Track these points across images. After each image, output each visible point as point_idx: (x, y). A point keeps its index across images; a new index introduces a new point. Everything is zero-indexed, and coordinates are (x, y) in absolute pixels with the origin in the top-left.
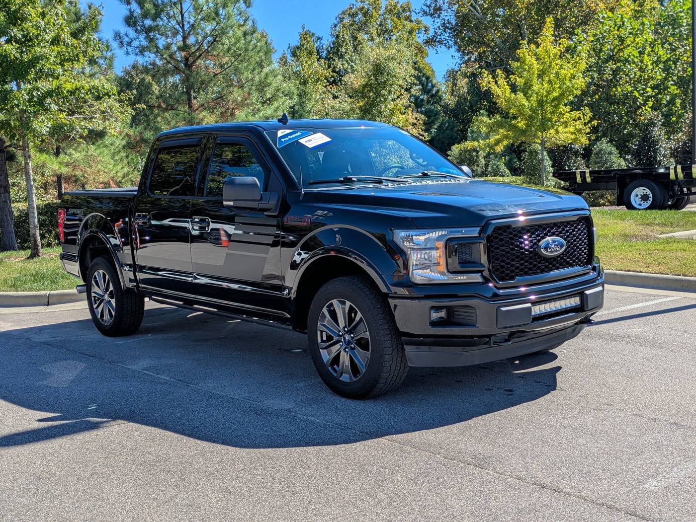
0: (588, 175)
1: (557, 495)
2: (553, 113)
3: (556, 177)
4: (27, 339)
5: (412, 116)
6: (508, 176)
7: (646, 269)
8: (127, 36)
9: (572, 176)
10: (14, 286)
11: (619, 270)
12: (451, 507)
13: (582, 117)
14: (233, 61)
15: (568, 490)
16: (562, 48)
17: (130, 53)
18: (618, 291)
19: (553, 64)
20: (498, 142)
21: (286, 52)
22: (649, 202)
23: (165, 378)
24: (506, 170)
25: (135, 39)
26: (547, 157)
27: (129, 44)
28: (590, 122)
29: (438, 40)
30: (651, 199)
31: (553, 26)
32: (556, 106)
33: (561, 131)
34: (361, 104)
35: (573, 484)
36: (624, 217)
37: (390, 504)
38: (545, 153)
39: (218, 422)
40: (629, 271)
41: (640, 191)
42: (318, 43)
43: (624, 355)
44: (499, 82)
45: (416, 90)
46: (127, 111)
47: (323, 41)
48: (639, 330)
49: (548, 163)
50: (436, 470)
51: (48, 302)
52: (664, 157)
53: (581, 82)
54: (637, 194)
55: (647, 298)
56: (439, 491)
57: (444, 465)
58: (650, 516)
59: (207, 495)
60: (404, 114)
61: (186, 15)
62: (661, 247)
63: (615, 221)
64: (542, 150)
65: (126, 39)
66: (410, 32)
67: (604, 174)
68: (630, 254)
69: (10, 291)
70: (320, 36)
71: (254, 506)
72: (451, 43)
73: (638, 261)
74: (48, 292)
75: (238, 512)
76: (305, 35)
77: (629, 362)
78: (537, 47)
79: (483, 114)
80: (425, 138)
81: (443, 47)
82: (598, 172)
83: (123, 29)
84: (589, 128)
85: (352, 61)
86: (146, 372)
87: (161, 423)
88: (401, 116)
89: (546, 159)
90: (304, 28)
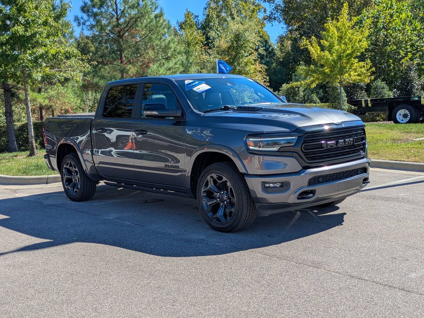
0: (369, 102)
1: (360, 281)
2: (347, 63)
3: (349, 104)
4: (40, 203)
5: (258, 66)
6: (318, 103)
7: (407, 160)
8: (83, 19)
9: (359, 103)
10: (25, 173)
11: (391, 160)
12: (303, 287)
13: (366, 65)
14: (148, 33)
15: (367, 278)
16: (353, 23)
17: (85, 29)
18: (390, 173)
19: (347, 33)
20: (312, 82)
21: (176, 25)
22: (408, 119)
23: (128, 223)
24: (317, 99)
25: (88, 21)
26: (343, 91)
27: (84, 24)
28: (370, 68)
29: (273, 17)
30: (409, 117)
31: (348, 9)
32: (349, 59)
33: (352, 75)
34: (227, 59)
35: (369, 276)
36: (393, 128)
37: (268, 286)
38: (342, 88)
39: (165, 246)
40: (396, 160)
41: (402, 112)
42: (196, 19)
43: (395, 209)
44: (313, 44)
45: (261, 51)
46: (86, 66)
47: (199, 18)
48: (404, 195)
49: (344, 94)
50: (292, 269)
51: (47, 182)
52: (417, 90)
53: (365, 44)
54: (400, 114)
55: (408, 176)
56: (295, 280)
57: (296, 267)
58: (412, 290)
59: (167, 282)
60: (253, 65)
61: (118, 5)
62: (416, 146)
63: (387, 131)
64: (340, 87)
65: (82, 21)
66: (253, 11)
67: (380, 101)
68: (397, 150)
69: (23, 175)
70: (197, 15)
71: (194, 287)
72: (281, 19)
73: (402, 155)
74: (47, 176)
75: (186, 290)
76: (188, 15)
77: (398, 212)
78: (338, 22)
79: (302, 64)
80: (267, 80)
81: (276, 22)
82: (376, 100)
83: (80, 14)
84: (370, 72)
85: (218, 31)
86: (116, 220)
87: (132, 247)
88: (252, 66)
89: (343, 92)
90: (187, 10)
